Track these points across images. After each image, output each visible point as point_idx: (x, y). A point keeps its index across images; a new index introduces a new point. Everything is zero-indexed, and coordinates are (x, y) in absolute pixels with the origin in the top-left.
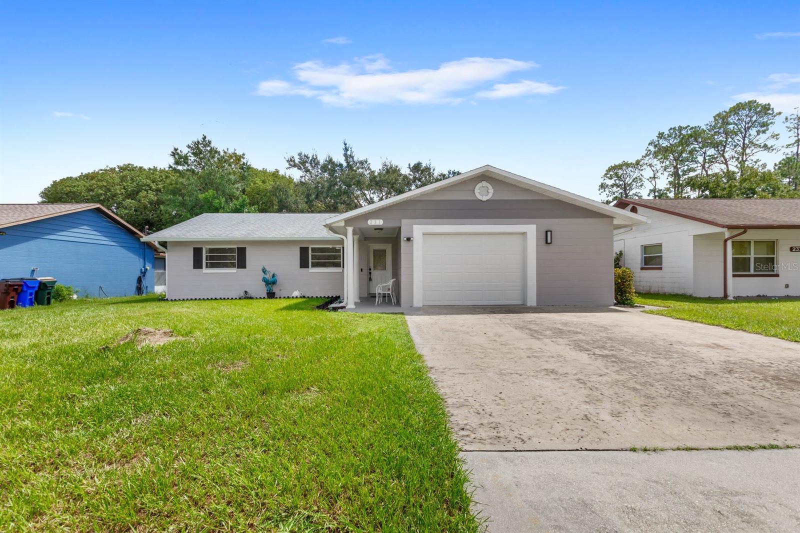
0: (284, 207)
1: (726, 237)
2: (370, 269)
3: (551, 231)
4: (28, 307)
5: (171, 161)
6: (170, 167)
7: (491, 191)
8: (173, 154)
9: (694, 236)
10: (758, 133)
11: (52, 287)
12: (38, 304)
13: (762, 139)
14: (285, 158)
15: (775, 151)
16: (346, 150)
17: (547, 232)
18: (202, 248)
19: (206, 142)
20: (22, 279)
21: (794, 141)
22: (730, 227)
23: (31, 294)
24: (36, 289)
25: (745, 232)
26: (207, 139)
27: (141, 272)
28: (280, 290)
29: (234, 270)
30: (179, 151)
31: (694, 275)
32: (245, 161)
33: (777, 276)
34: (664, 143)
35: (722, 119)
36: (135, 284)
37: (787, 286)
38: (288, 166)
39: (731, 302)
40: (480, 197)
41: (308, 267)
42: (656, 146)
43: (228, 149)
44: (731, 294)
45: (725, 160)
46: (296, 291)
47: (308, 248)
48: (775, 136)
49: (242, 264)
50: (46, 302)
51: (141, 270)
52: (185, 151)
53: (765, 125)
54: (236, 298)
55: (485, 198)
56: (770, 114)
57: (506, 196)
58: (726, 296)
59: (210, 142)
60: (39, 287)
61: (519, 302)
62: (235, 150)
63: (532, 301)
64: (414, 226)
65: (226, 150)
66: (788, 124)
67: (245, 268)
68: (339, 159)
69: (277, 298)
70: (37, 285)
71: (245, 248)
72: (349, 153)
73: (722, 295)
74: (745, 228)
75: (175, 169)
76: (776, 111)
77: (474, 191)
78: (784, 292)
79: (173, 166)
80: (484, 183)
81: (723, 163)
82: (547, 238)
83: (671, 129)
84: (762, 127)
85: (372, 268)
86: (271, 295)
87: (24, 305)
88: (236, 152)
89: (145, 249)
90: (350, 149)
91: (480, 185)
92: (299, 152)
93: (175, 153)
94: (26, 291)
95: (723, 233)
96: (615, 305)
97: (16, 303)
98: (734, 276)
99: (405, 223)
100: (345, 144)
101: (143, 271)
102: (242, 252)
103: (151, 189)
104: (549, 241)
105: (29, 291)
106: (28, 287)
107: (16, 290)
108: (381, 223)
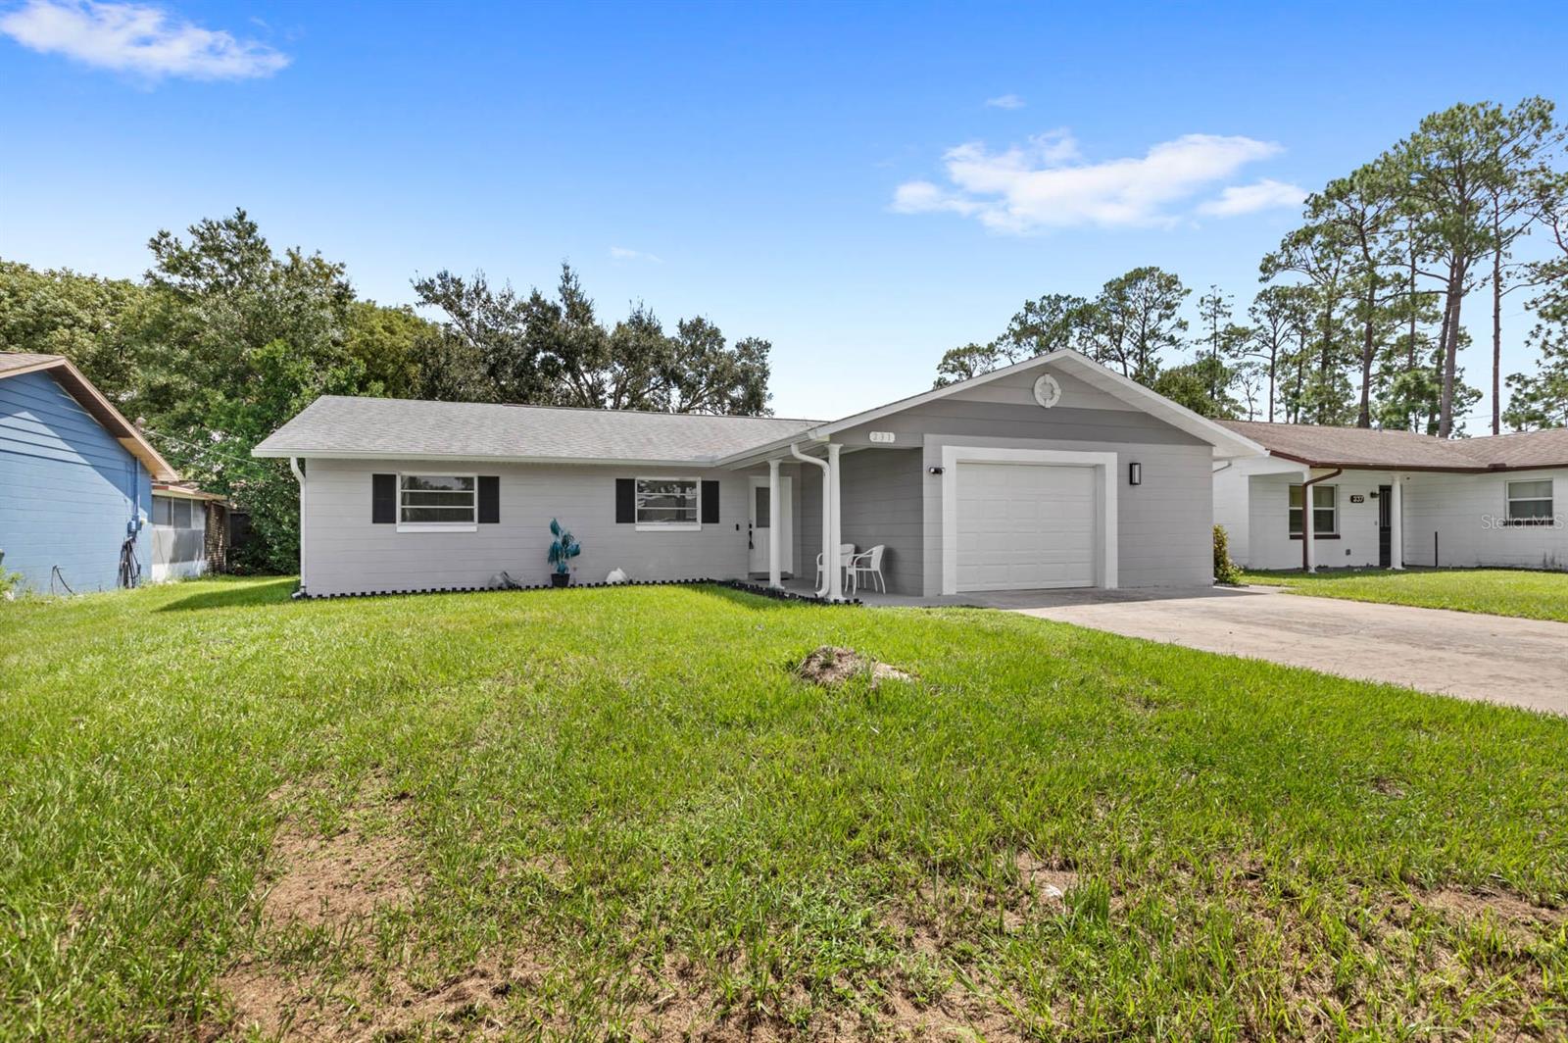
0: (435, 388)
1: (1305, 481)
2: (750, 526)
3: (1138, 465)
5: (151, 262)
7: (1058, 392)
8: (155, 245)
9: (1250, 476)
10: (1161, 317)
13: (1165, 327)
14: (412, 281)
15: (1182, 348)
16: (567, 279)
17: (1131, 465)
18: (396, 476)
19: (243, 227)
21: (1209, 336)
22: (1314, 465)
25: (1338, 473)
26: (247, 219)
27: (129, 531)
28: (580, 570)
29: (471, 527)
30: (170, 240)
31: (1251, 536)
32: (343, 280)
33: (1337, 537)
34: (1032, 319)
35: (1118, 289)
36: (116, 560)
37: (1348, 552)
38: (421, 299)
39: (1311, 576)
40: (1042, 403)
41: (632, 522)
42: (1021, 323)
43: (298, 248)
44: (1313, 564)
45: (1122, 355)
46: (615, 570)
47: (633, 480)
48: (1182, 325)
49: (490, 513)
51: (130, 525)
52: (186, 240)
53: (1169, 306)
54: (482, 589)
55: (1049, 404)
56: (1176, 291)
57: (1077, 402)
58: (1306, 567)
59: (253, 228)
61: (1087, 583)
62: (319, 252)
63: (1111, 581)
64: (944, 448)
65: (294, 251)
66: (1203, 309)
67: (497, 521)
68: (552, 296)
69: (573, 586)
71: (498, 478)
72: (572, 285)
73: (1302, 566)
74: (1340, 468)
75: (159, 285)
76: (1185, 287)
77: (1033, 390)
78: (1343, 562)
79: (157, 275)
80: (1048, 378)
81: (1118, 360)
82: (1131, 474)
83: (1044, 298)
84: (1166, 308)
85: (754, 524)
86: (560, 581)
88: (320, 256)
89: (136, 473)
90: (574, 279)
91: (1041, 380)
92: (442, 271)
93: (160, 244)
95: (1301, 474)
96: (1216, 583)
98: (1316, 537)
99: (929, 441)
100: (566, 268)
101: (134, 527)
102: (490, 487)
103: (78, 321)
104: (1137, 481)
108: (892, 440)
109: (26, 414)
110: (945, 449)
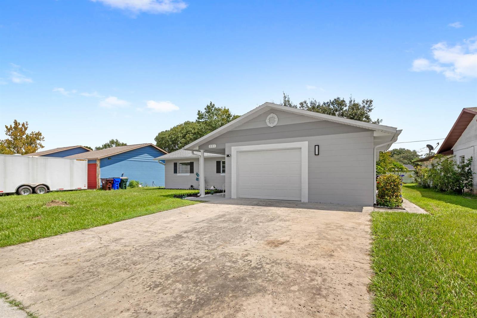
3: (318, 146)
4: (116, 189)
5: (197, 118)
6: (197, 121)
7: (277, 119)
11: (126, 181)
12: (121, 189)
17: (318, 154)
18: (177, 163)
20: (114, 178)
23: (117, 184)
24: (120, 182)
26: (212, 104)
28: (208, 185)
29: (188, 174)
30: (200, 112)
40: (269, 125)
41: (220, 173)
47: (220, 161)
49: (192, 171)
50: (124, 188)
52: (203, 111)
54: (188, 189)
55: (272, 125)
57: (287, 122)
59: (214, 105)
60: (121, 181)
61: (297, 199)
63: (305, 199)
67: (193, 173)
70: (120, 181)
77: (266, 120)
79: (198, 120)
80: (272, 115)
87: (115, 189)
91: (269, 116)
93: (199, 113)
94: (115, 183)
96: (375, 205)
97: (111, 188)
99: (227, 146)
102: (192, 164)
105: (117, 183)
106: (116, 182)
107: (110, 182)
108: (215, 147)
109: (146, 154)
110: (233, 148)
